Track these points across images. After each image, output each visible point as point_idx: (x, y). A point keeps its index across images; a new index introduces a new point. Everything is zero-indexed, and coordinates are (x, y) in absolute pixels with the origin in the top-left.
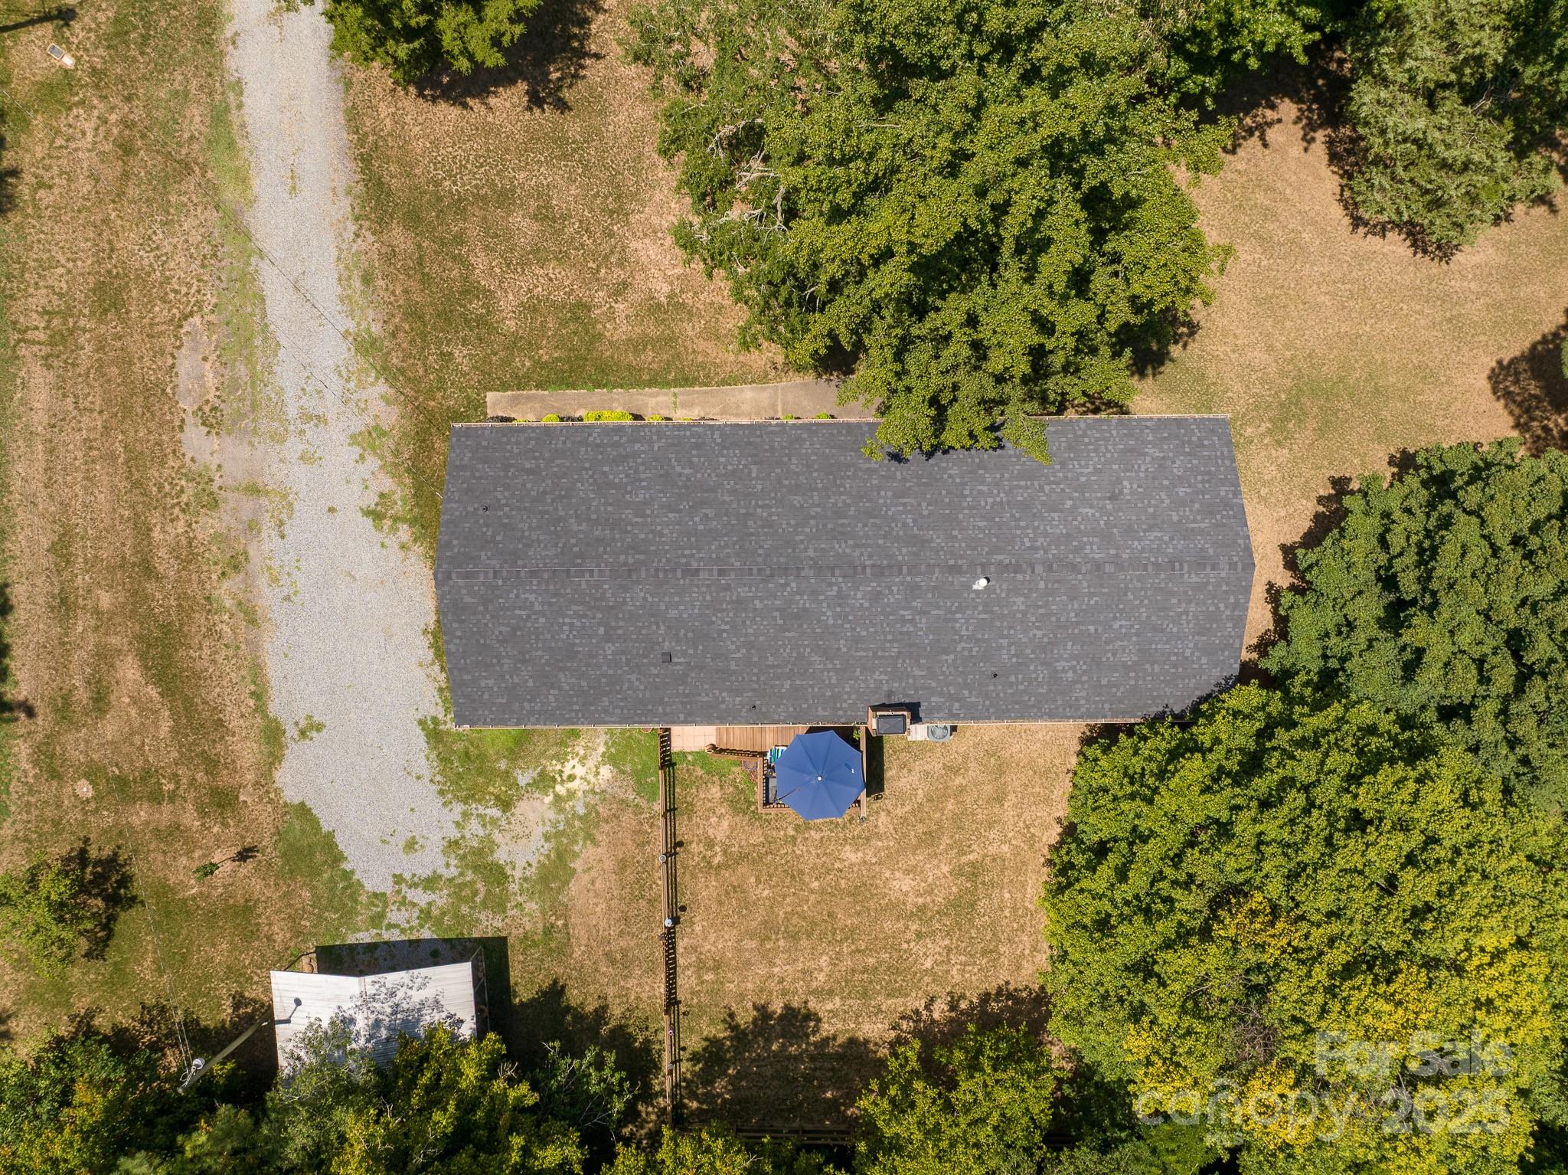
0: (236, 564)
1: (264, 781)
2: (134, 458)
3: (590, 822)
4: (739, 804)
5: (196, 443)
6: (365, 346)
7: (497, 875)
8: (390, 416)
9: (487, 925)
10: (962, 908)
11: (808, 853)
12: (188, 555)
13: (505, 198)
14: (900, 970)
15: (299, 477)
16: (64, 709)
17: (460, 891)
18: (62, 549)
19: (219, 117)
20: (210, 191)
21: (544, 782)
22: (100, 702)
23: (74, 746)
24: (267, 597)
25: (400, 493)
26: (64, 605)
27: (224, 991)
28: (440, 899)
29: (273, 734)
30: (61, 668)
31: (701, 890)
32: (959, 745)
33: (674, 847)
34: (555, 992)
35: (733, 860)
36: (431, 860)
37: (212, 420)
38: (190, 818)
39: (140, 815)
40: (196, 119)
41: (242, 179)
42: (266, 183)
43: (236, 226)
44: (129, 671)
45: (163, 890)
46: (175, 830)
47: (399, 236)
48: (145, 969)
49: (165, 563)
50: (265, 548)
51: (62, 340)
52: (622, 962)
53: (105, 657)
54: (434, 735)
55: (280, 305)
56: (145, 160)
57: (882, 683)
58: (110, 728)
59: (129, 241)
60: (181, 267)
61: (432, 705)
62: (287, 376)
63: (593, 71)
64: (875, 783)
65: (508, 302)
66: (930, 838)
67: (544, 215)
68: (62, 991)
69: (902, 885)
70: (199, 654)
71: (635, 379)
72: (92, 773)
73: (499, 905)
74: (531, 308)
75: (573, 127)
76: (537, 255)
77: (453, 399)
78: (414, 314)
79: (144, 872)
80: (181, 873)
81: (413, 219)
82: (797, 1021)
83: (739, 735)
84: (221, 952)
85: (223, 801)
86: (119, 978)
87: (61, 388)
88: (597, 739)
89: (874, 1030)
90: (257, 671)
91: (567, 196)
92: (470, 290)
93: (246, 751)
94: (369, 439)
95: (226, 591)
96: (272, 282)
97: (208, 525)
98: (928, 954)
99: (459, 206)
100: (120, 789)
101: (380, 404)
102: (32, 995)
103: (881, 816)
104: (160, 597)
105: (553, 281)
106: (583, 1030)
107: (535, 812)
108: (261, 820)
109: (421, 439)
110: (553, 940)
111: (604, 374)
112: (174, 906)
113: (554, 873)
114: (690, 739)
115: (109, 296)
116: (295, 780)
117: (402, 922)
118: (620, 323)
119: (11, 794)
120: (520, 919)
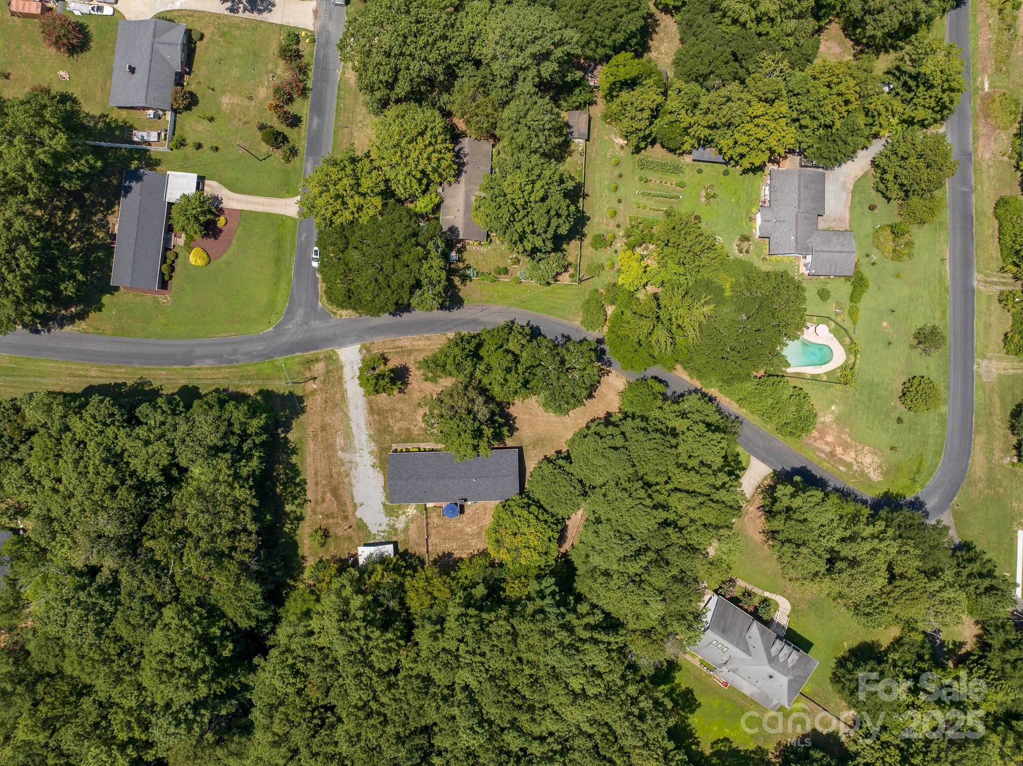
0: (348, 475)
1: (354, 514)
2: (329, 457)
3: (412, 520)
4: (439, 516)
5: (340, 454)
6: (370, 436)
7: (396, 530)
8: (375, 449)
9: (394, 539)
10: (479, 534)
11: (451, 525)
12: (339, 474)
13: (395, 410)
14: (469, 546)
15: (359, 460)
16: (317, 503)
17: (389, 533)
18: (316, 473)
19: (343, 396)
20: (342, 409)
21: (404, 513)
22: (323, 501)
23: (318, 509)
24: (354, 481)
25: (377, 462)
26: (317, 484)
27: (346, 552)
28: (385, 534)
29: (355, 506)
30: (316, 495)
31: (433, 532)
32: (477, 505)
33: (427, 524)
34: (407, 550)
35: (438, 526)
36: (384, 528)
37: (343, 450)
38: (340, 521)
39: (331, 521)
40: (338, 396)
41: (347, 407)
42: (352, 407)
43: (346, 415)
44: (329, 495)
45: (335, 534)
46: (337, 523)
47: (376, 417)
48: (332, 549)
49: (335, 475)
50: (353, 472)
51: (315, 436)
52: (419, 545)
53: (324, 493)
54: (384, 505)
55: (355, 430)
56: (330, 404)
57: (461, 496)
58: (325, 505)
59: (327, 418)
60: (336, 423)
61: (383, 500)
62: (356, 442)
63: (410, 387)
64: (462, 512)
65: (396, 428)
66: (473, 522)
67: (402, 413)
68: (317, 553)
69: (468, 530)
70: (341, 492)
71: (418, 441)
72: (322, 514)
73: (396, 535)
74: (400, 429)
75: (406, 397)
76: (401, 420)
77: (386, 445)
78: (379, 430)
79: (332, 531)
80: (339, 531)
81: (379, 414)
82: (450, 554)
83: (438, 504)
84: (346, 545)
85: (346, 518)
86: (327, 550)
87: (315, 445)
88: (414, 505)
89: (464, 556)
90: (352, 495)
91: (406, 409)
92: (389, 426)
93: (350, 509)
94: (371, 453)
95: (346, 480)
96: (353, 425)
97: (343, 469)
98: (473, 542)
99: (387, 412)
100: (327, 516)
101: (373, 446)
102: (311, 554)
103: (464, 517)
104: (334, 482)
105: (404, 424)
106: (412, 556)
107: (402, 518)
108: (353, 521)
109: (381, 452)
110: (406, 541)
111: (413, 441)
112: (337, 537)
113: (406, 529)
114: (430, 505)
115: (324, 428)
116: (359, 514)
117: (379, 539)
118: (416, 431)
119: (307, 518)
120: (400, 538)
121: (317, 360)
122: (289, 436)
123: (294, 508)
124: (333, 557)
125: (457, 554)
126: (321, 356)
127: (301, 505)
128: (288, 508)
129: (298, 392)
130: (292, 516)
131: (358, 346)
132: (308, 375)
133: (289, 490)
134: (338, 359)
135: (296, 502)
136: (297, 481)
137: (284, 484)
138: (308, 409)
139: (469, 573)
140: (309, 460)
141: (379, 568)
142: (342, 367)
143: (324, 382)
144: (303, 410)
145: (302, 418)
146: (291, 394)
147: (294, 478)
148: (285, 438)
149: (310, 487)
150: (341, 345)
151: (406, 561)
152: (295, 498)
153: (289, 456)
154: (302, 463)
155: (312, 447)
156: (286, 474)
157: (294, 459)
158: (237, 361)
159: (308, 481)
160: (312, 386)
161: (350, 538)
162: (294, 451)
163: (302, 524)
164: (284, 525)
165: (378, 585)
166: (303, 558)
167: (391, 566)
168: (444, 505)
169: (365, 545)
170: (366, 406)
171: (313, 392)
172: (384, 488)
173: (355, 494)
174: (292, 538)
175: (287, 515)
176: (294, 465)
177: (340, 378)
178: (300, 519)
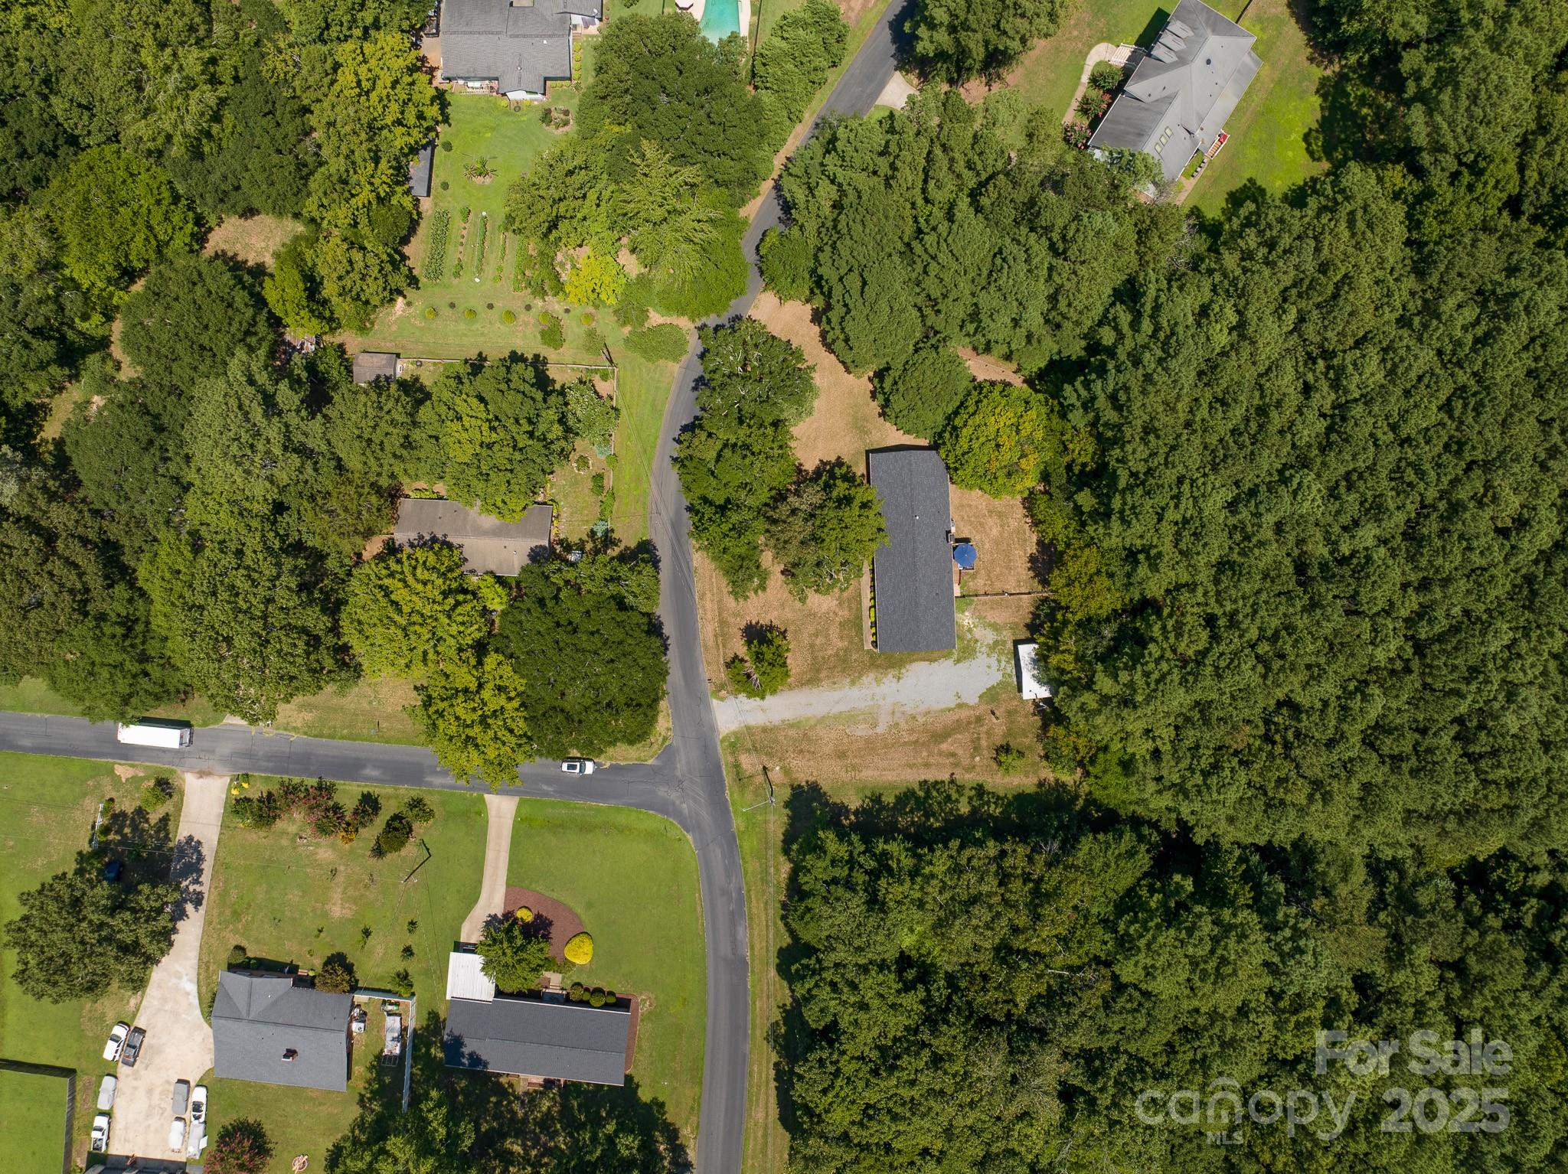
0: (914, 718)
1: (973, 708)
2: (886, 746)
3: (980, 618)
4: (974, 577)
5: (881, 729)
6: (853, 683)
7: (996, 643)
8: (872, 675)
9: (1010, 645)
10: (1000, 515)
11: (987, 558)
12: (912, 731)
13: (812, 646)
14: (1019, 531)
15: (889, 701)
16: (956, 765)
17: (1001, 653)
18: (911, 766)
19: (791, 726)
20: (812, 728)
21: (970, 630)
22: (953, 755)
23: (966, 762)
24: (922, 708)
25: (892, 672)
26: (927, 765)
27: (1032, 719)
28: (1003, 658)
29: (960, 706)
30: (944, 765)
31: (998, 586)
32: (956, 518)
33: (986, 594)
34: (1027, 626)
35: (989, 578)
36: (993, 661)
37: (874, 725)
38: (984, 729)
39: (984, 743)
40: (792, 733)
41: (808, 719)
42: (809, 713)
43: (821, 720)
44: (944, 746)
45: (1004, 736)
46: (987, 733)
47: (822, 675)
48: (1027, 741)
49: (914, 738)
50: (909, 709)
51: (854, 768)
52: (1019, 608)
53: (940, 754)
54: (958, 661)
55: (843, 707)
56: (804, 746)
57: (942, 540)
58: (960, 752)
59: (826, 750)
60: (833, 735)
61: (950, 662)
62: (862, 705)
63: (775, 623)
64: (967, 540)
65: (840, 644)
66: (982, 525)
67: (816, 635)
68: (1034, 764)
69: (995, 532)
70: (939, 727)
71: (859, 609)
72: (972, 757)
73: (1004, 642)
74: (842, 638)
75: (791, 628)
76: (827, 636)
77: (867, 658)
78: (844, 670)
79: (999, 741)
80: (1000, 730)
81: (818, 671)
82: (1032, 559)
83: (956, 578)
85: (979, 720)
86: (1030, 748)
87: (867, 767)
88: (958, 616)
89: (1034, 538)
90: (942, 711)
91: (811, 629)
92: (837, 655)
93: (964, 714)
94: (878, 681)
95: (921, 720)
96: (836, 710)
97: (903, 725)
98: (1014, 524)
99: (815, 658)
100: (977, 749)
101: (868, 679)
102: (1035, 772)
103: (976, 538)
104: (924, 738)
105: (834, 632)
106: (1035, 616)
107: (978, 633)
108: (984, 708)
109: (878, 667)
110: (1013, 627)
111: (859, 617)
112: (1009, 732)
113: (995, 627)
114: (957, 591)
115: (842, 755)
116: (972, 700)
117: (1011, 669)
118: (845, 613)
119: (980, 779)
120: (1008, 636)
121: (737, 766)
122: (853, 807)
123: (964, 800)
124: (1039, 738)
125: (1032, 548)
126: (730, 759)
127: (960, 789)
128: (964, 809)
129: (786, 793)
130: (976, 803)
131: (715, 702)
132: (760, 779)
133: (936, 807)
134: (735, 733)
135: (954, 796)
136: (921, 794)
137: (927, 815)
138: (812, 779)
139: (1060, 524)
140: (890, 777)
141: (1054, 660)
142: (748, 728)
143: (770, 755)
144: (814, 788)
145: (825, 787)
146: (788, 805)
147: (917, 798)
148: (856, 813)
149: (930, 776)
150: (713, 728)
151: (1041, 625)
152: (948, 798)
153: (883, 808)
154: (895, 787)
155: (870, 773)
156: (912, 811)
157: (889, 799)
158: (740, 889)
159: (923, 778)
160: (776, 774)
161: (1010, 713)
162: (877, 799)
163: (988, 787)
164: (990, 816)
165: (1079, 658)
166: (1041, 784)
167: (1051, 642)
168: (957, 567)
169: (1020, 690)
170: (806, 690)
171: (786, 771)
172: (931, 661)
173: (942, 706)
174: (1010, 804)
175: (974, 811)
176: (898, 799)
177: (765, 730)
178: (980, 790)
